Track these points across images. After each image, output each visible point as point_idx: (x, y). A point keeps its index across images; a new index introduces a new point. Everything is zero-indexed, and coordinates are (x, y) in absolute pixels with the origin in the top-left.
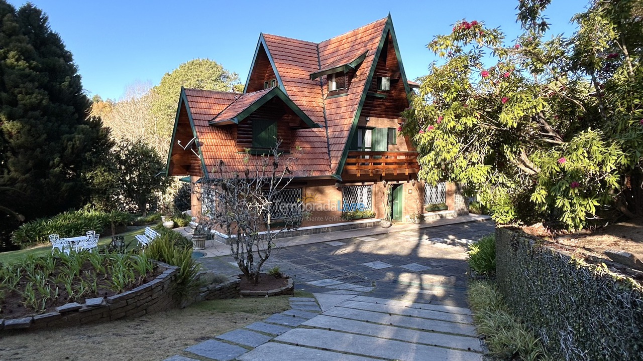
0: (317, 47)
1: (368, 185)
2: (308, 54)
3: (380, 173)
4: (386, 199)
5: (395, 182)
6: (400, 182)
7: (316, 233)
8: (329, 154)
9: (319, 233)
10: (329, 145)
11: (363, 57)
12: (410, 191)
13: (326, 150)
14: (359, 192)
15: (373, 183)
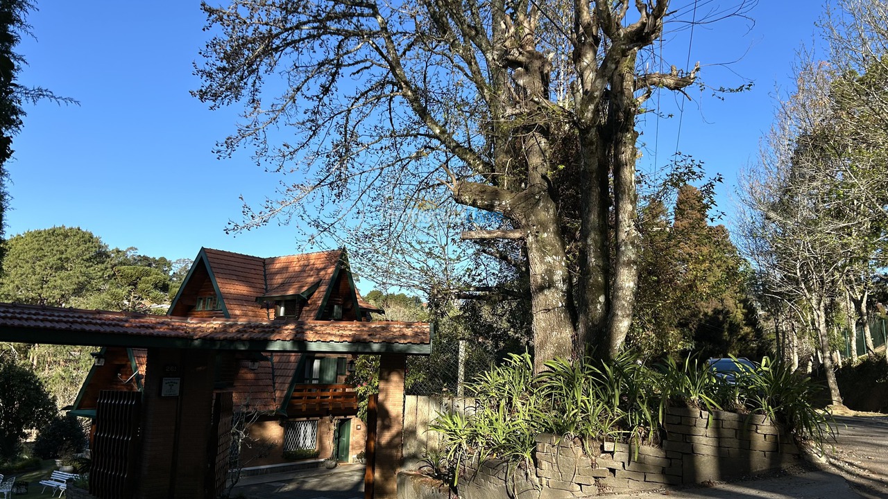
0: (264, 263)
1: (313, 421)
2: (253, 271)
3: (326, 407)
4: (332, 436)
5: (343, 417)
6: (348, 417)
7: (253, 475)
8: (274, 387)
9: (257, 474)
10: (274, 376)
11: (316, 285)
12: (359, 427)
13: (270, 382)
14: (303, 428)
15: (318, 418)
